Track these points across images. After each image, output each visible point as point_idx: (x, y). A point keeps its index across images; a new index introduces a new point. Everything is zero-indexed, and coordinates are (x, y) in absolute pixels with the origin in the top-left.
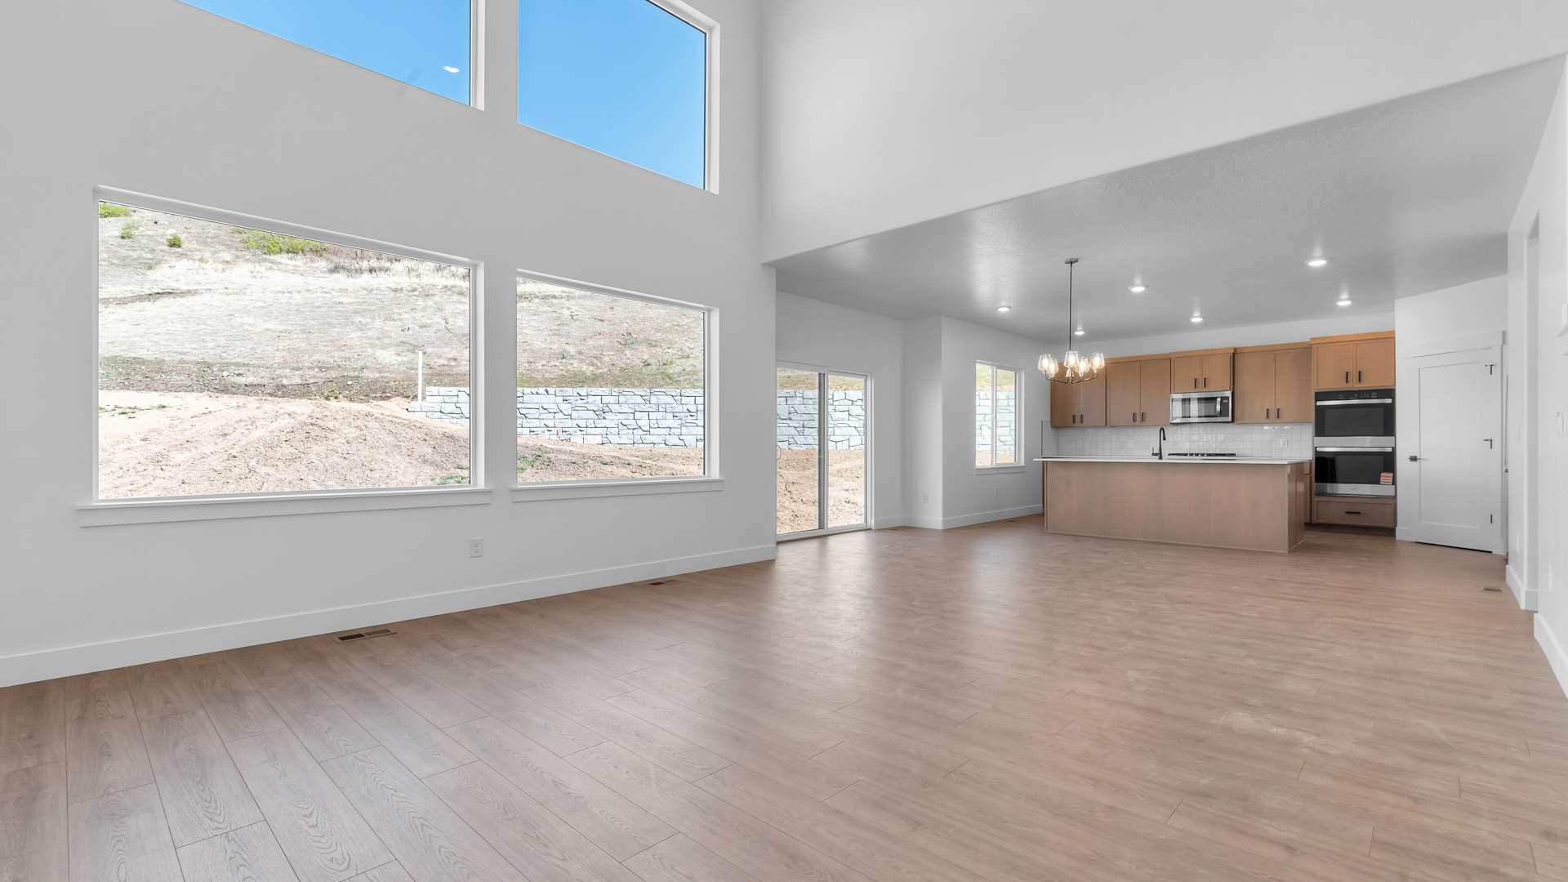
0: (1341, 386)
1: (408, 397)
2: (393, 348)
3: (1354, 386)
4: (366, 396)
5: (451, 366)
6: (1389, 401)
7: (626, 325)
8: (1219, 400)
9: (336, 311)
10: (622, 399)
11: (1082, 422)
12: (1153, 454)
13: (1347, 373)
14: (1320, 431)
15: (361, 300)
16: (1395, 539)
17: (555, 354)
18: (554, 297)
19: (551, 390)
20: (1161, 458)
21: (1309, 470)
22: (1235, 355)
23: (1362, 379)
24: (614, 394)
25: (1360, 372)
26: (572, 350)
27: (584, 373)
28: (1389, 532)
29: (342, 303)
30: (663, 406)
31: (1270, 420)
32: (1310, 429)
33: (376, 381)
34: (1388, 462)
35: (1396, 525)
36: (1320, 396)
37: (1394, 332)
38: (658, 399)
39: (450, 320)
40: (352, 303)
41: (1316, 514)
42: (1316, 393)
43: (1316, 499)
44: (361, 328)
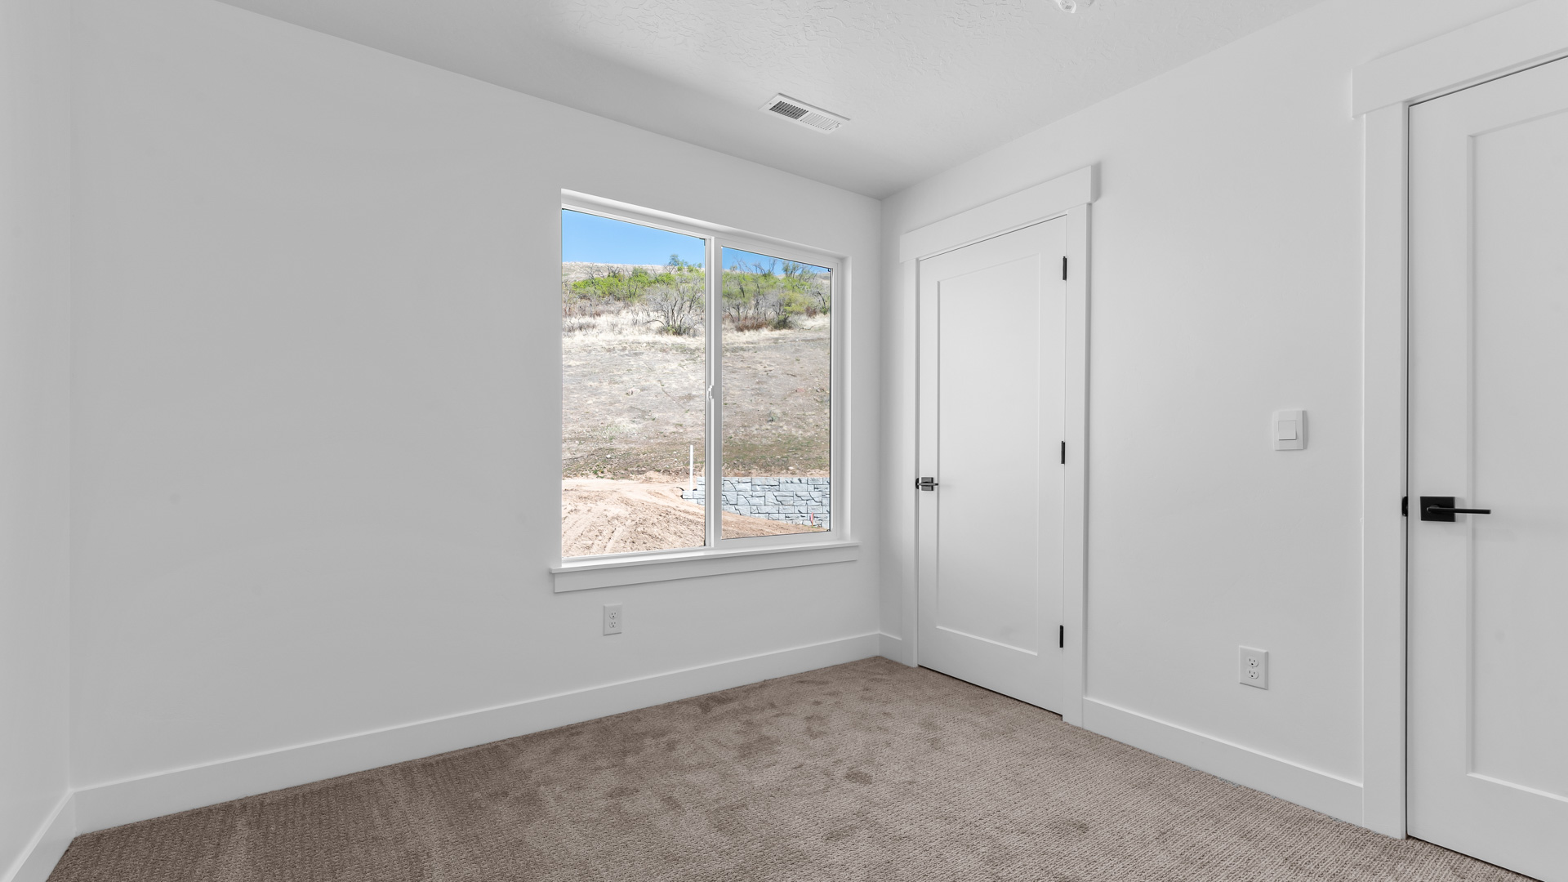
1: (659, 471)
2: (626, 415)
4: (626, 470)
5: (680, 433)
7: (816, 380)
9: (568, 375)
15: (584, 363)
17: (763, 416)
18: (742, 349)
26: (778, 411)
29: (570, 366)
33: (627, 454)
39: (664, 381)
40: (578, 366)
44: (594, 392)
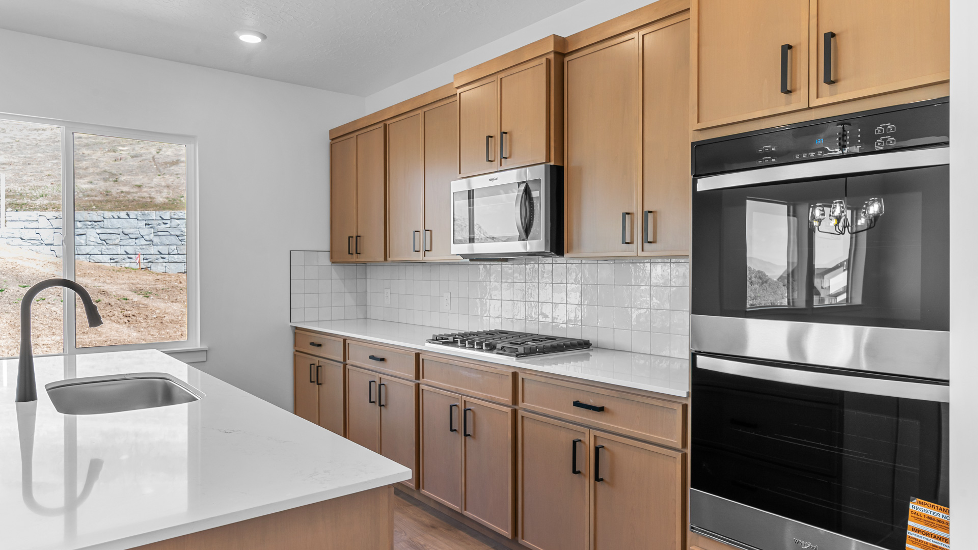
11: (358, 251)
13: (788, 49)
19: (133, 214)
22: (563, 58)
25: (829, 39)
42: (697, 148)
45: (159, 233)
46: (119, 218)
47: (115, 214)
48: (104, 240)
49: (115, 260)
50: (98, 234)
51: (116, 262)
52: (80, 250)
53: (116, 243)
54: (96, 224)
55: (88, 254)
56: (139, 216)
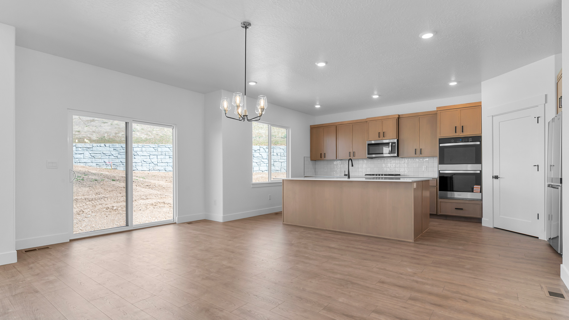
0: (452, 135)
3: (460, 134)
6: (478, 143)
8: (390, 144)
10: (144, 149)
11: (325, 157)
12: (345, 175)
13: (456, 127)
14: (442, 161)
16: (481, 226)
19: (107, 145)
20: (349, 177)
21: (436, 184)
22: (399, 118)
23: (464, 131)
24: (139, 146)
25: (462, 126)
27: (141, 138)
28: (479, 220)
30: (164, 152)
31: (417, 155)
32: (436, 160)
34: (477, 178)
35: (482, 217)
36: (442, 141)
37: (481, 102)
38: (162, 149)
41: (439, 209)
42: (439, 139)
43: (439, 200)
45: (121, 153)
46: (100, 146)
47: (99, 145)
48: (93, 156)
49: (99, 165)
50: (90, 154)
51: (99, 166)
52: (81, 161)
53: (99, 158)
54: (89, 149)
55: (85, 163)
56: (110, 145)
